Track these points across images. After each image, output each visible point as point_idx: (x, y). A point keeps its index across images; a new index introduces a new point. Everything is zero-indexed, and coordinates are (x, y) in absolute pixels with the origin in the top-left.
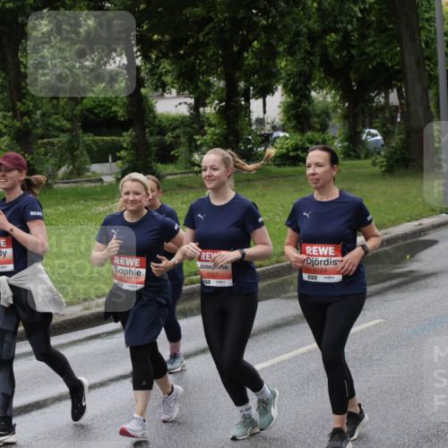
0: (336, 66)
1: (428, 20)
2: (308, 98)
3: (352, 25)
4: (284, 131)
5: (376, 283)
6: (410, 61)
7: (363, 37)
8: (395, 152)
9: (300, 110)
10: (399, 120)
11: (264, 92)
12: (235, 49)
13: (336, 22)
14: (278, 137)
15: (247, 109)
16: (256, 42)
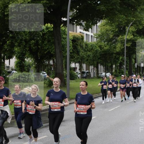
0: (33, 51)
1: (64, 38)
2: (24, 61)
3: (39, 38)
4: (15, 71)
5: (45, 123)
6: (58, 51)
7: (43, 42)
9: (21, 64)
11: (10, 58)
12: (1, 43)
13: (34, 37)
15: (4, 63)
16: (8, 42)
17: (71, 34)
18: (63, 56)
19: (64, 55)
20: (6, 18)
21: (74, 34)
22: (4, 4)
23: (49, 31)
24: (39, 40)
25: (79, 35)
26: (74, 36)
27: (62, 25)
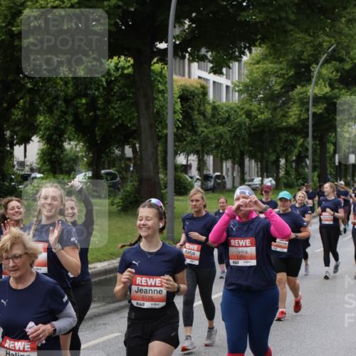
0: (84, 124)
2: (61, 147)
3: (99, 92)
4: (39, 173)
6: (144, 124)
7: (108, 101)
8: (130, 195)
9: (53, 157)
10: (131, 169)
11: (25, 140)
12: (5, 105)
13: (86, 89)
14: (35, 178)
15: (12, 154)
16: (22, 101)
17: (177, 81)
18: (158, 135)
19: (160, 134)
20: (16, 44)
21: (183, 83)
22: (12, 7)
23: (122, 75)
24: (98, 97)
25: (195, 84)
26: (185, 86)
27: (155, 60)
